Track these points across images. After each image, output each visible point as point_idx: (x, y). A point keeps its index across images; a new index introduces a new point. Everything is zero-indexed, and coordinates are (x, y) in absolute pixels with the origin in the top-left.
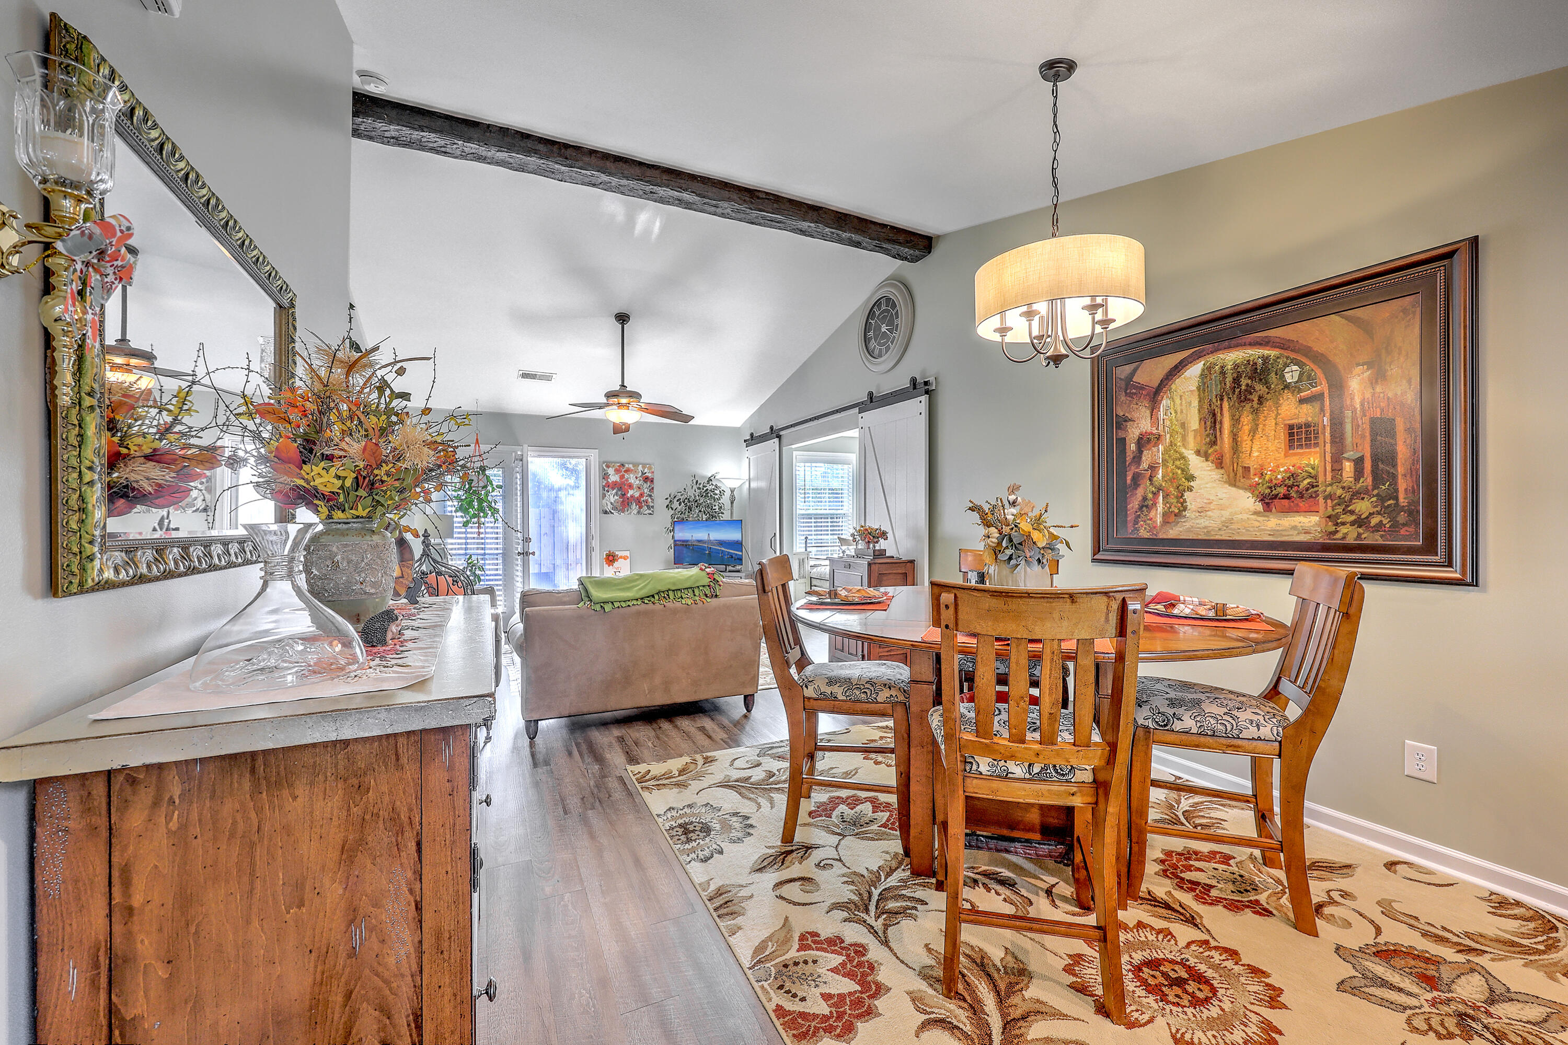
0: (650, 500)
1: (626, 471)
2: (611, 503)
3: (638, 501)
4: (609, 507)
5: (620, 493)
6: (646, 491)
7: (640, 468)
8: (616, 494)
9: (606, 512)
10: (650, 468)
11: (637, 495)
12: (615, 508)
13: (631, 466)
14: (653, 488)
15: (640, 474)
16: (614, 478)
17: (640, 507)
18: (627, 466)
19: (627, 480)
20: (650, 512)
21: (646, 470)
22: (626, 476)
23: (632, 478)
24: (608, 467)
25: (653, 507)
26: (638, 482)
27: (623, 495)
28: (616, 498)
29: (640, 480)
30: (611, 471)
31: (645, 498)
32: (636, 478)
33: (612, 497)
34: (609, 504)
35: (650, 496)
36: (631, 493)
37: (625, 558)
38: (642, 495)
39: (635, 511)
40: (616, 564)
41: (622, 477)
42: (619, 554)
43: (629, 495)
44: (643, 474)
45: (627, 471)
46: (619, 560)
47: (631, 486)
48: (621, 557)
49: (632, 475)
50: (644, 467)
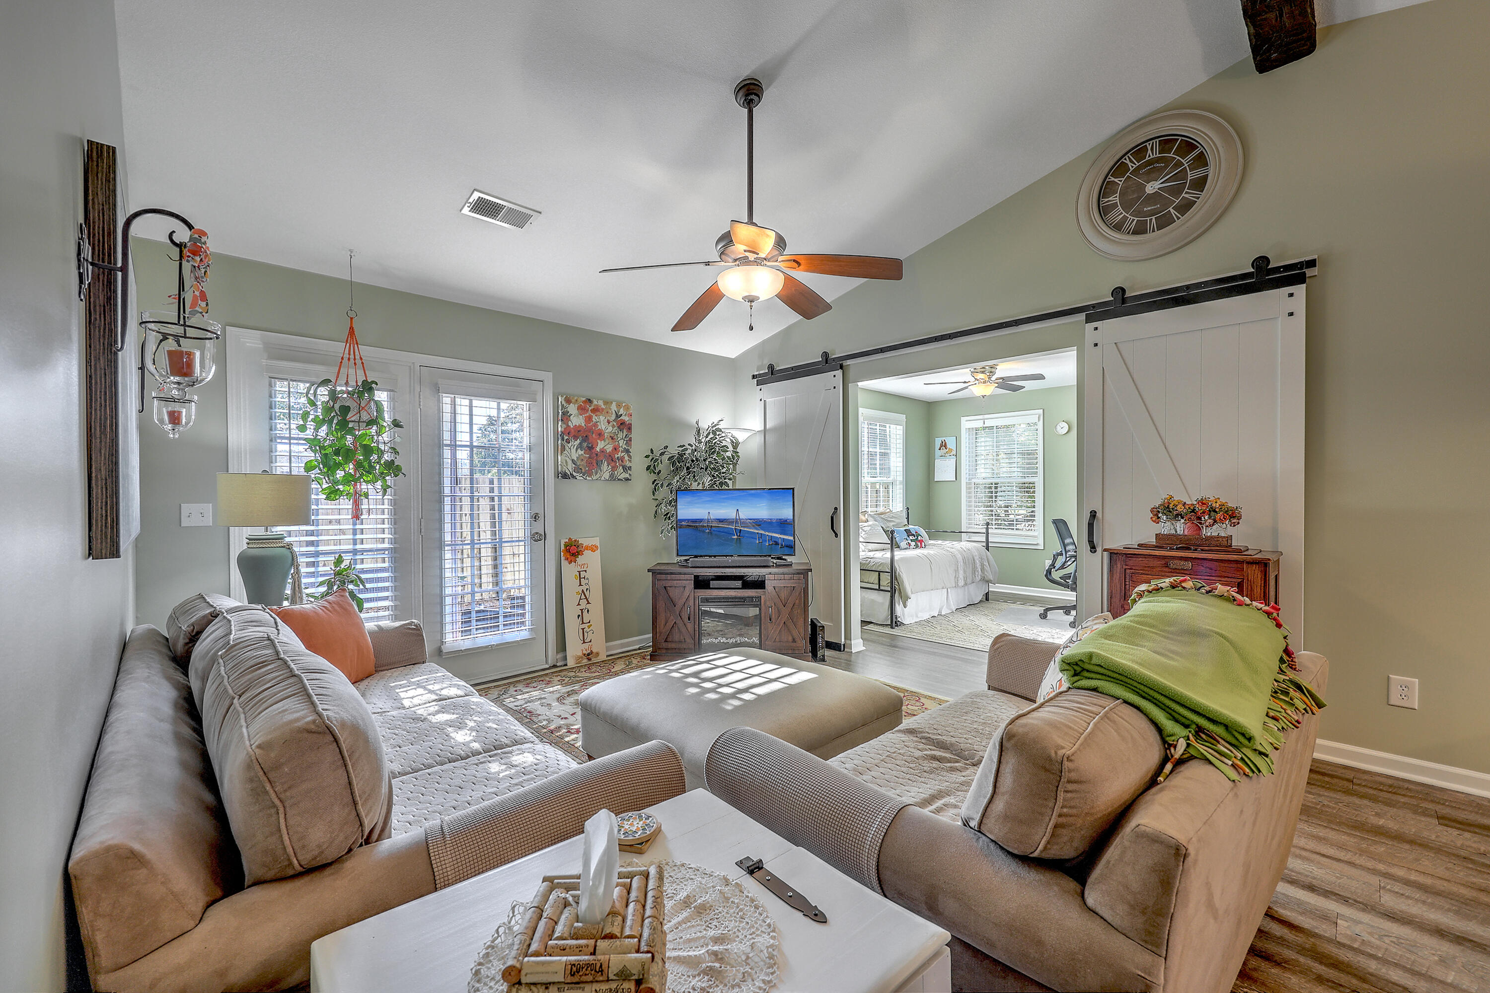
0: (626, 458)
1: (594, 411)
2: (573, 460)
3: (611, 458)
4: (570, 468)
5: (585, 445)
6: (621, 442)
7: (614, 407)
8: (580, 446)
9: (565, 476)
10: (627, 408)
11: (609, 449)
12: (578, 469)
13: (601, 403)
14: (630, 440)
15: (614, 417)
16: (577, 420)
17: (614, 468)
18: (595, 402)
19: (596, 425)
20: (627, 476)
21: (622, 411)
22: (595, 418)
23: (603, 423)
24: (568, 401)
25: (630, 468)
26: (610, 429)
27: (591, 448)
28: (580, 452)
29: (613, 426)
30: (572, 409)
31: (620, 454)
32: (609, 422)
33: (573, 451)
34: (570, 462)
35: (627, 451)
36: (600, 445)
37: (593, 548)
38: (615, 449)
39: (607, 475)
40: (580, 559)
41: (589, 419)
42: (584, 542)
43: (598, 449)
44: (618, 416)
45: (596, 410)
46: (586, 552)
47: (600, 435)
48: (587, 548)
49: (602, 418)
50: (619, 406)
